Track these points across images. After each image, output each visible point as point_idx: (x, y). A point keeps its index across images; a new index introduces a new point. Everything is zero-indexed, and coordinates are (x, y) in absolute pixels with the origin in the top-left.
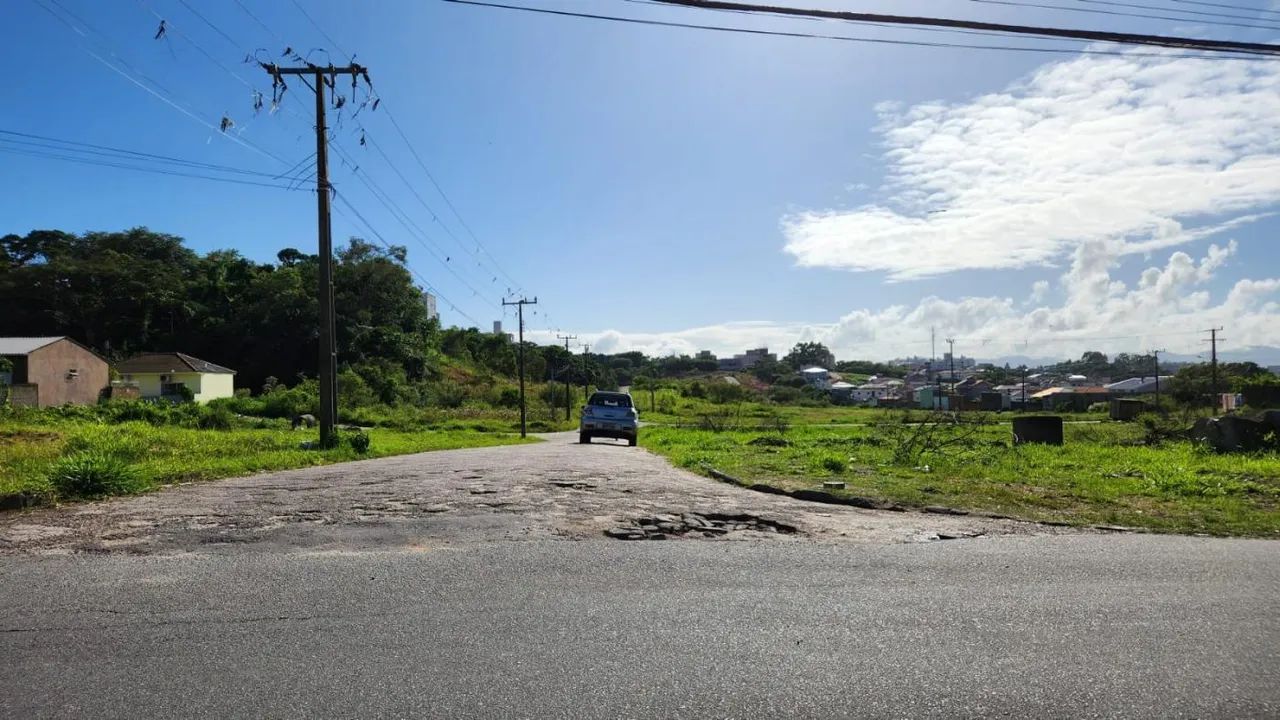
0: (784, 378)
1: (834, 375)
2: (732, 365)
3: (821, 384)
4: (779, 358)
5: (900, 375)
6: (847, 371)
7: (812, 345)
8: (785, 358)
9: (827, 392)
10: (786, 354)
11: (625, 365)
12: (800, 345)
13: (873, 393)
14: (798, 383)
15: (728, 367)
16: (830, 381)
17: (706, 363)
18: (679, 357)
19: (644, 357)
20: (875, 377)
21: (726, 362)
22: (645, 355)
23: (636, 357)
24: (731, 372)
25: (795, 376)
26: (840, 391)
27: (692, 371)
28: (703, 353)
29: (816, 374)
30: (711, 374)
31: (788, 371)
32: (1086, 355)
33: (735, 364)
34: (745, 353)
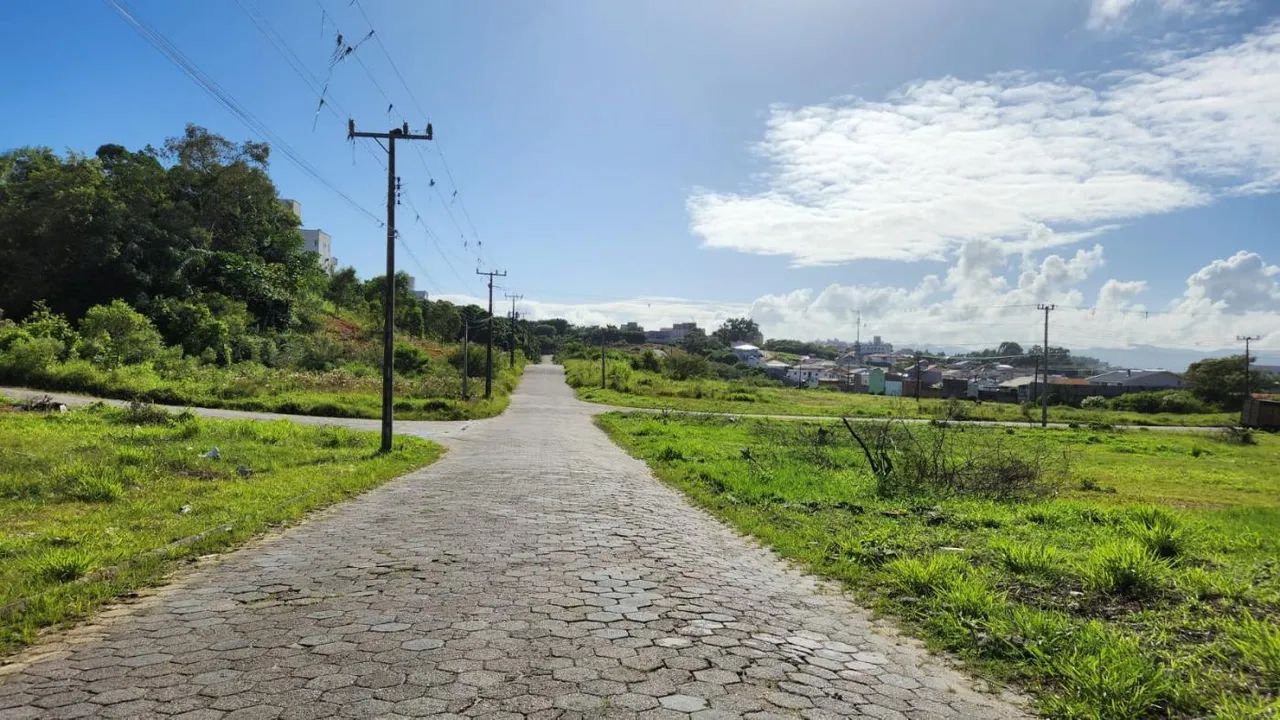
0: (716, 353)
1: (767, 354)
2: (660, 337)
3: (753, 363)
4: (708, 333)
5: (831, 357)
6: (776, 351)
7: (743, 321)
8: (715, 333)
9: (761, 370)
10: (716, 329)
11: (549, 333)
12: (730, 321)
13: (810, 374)
14: (731, 360)
15: (657, 340)
16: (762, 359)
17: (632, 336)
18: (606, 327)
19: (569, 326)
20: (807, 358)
21: (653, 334)
22: (570, 323)
23: (560, 326)
24: (661, 346)
25: (725, 352)
26: (776, 369)
27: (620, 343)
28: (630, 324)
29: (748, 351)
30: (639, 346)
31: (720, 347)
32: (1004, 344)
33: (663, 337)
34: (671, 326)
